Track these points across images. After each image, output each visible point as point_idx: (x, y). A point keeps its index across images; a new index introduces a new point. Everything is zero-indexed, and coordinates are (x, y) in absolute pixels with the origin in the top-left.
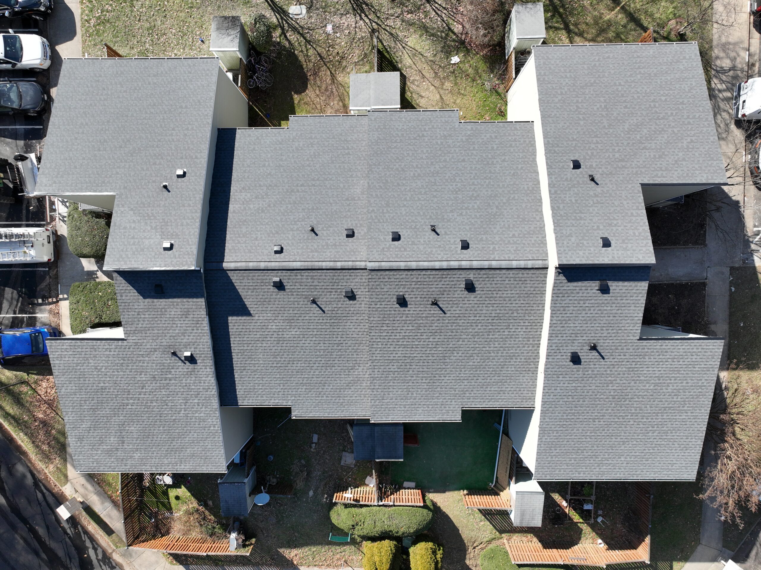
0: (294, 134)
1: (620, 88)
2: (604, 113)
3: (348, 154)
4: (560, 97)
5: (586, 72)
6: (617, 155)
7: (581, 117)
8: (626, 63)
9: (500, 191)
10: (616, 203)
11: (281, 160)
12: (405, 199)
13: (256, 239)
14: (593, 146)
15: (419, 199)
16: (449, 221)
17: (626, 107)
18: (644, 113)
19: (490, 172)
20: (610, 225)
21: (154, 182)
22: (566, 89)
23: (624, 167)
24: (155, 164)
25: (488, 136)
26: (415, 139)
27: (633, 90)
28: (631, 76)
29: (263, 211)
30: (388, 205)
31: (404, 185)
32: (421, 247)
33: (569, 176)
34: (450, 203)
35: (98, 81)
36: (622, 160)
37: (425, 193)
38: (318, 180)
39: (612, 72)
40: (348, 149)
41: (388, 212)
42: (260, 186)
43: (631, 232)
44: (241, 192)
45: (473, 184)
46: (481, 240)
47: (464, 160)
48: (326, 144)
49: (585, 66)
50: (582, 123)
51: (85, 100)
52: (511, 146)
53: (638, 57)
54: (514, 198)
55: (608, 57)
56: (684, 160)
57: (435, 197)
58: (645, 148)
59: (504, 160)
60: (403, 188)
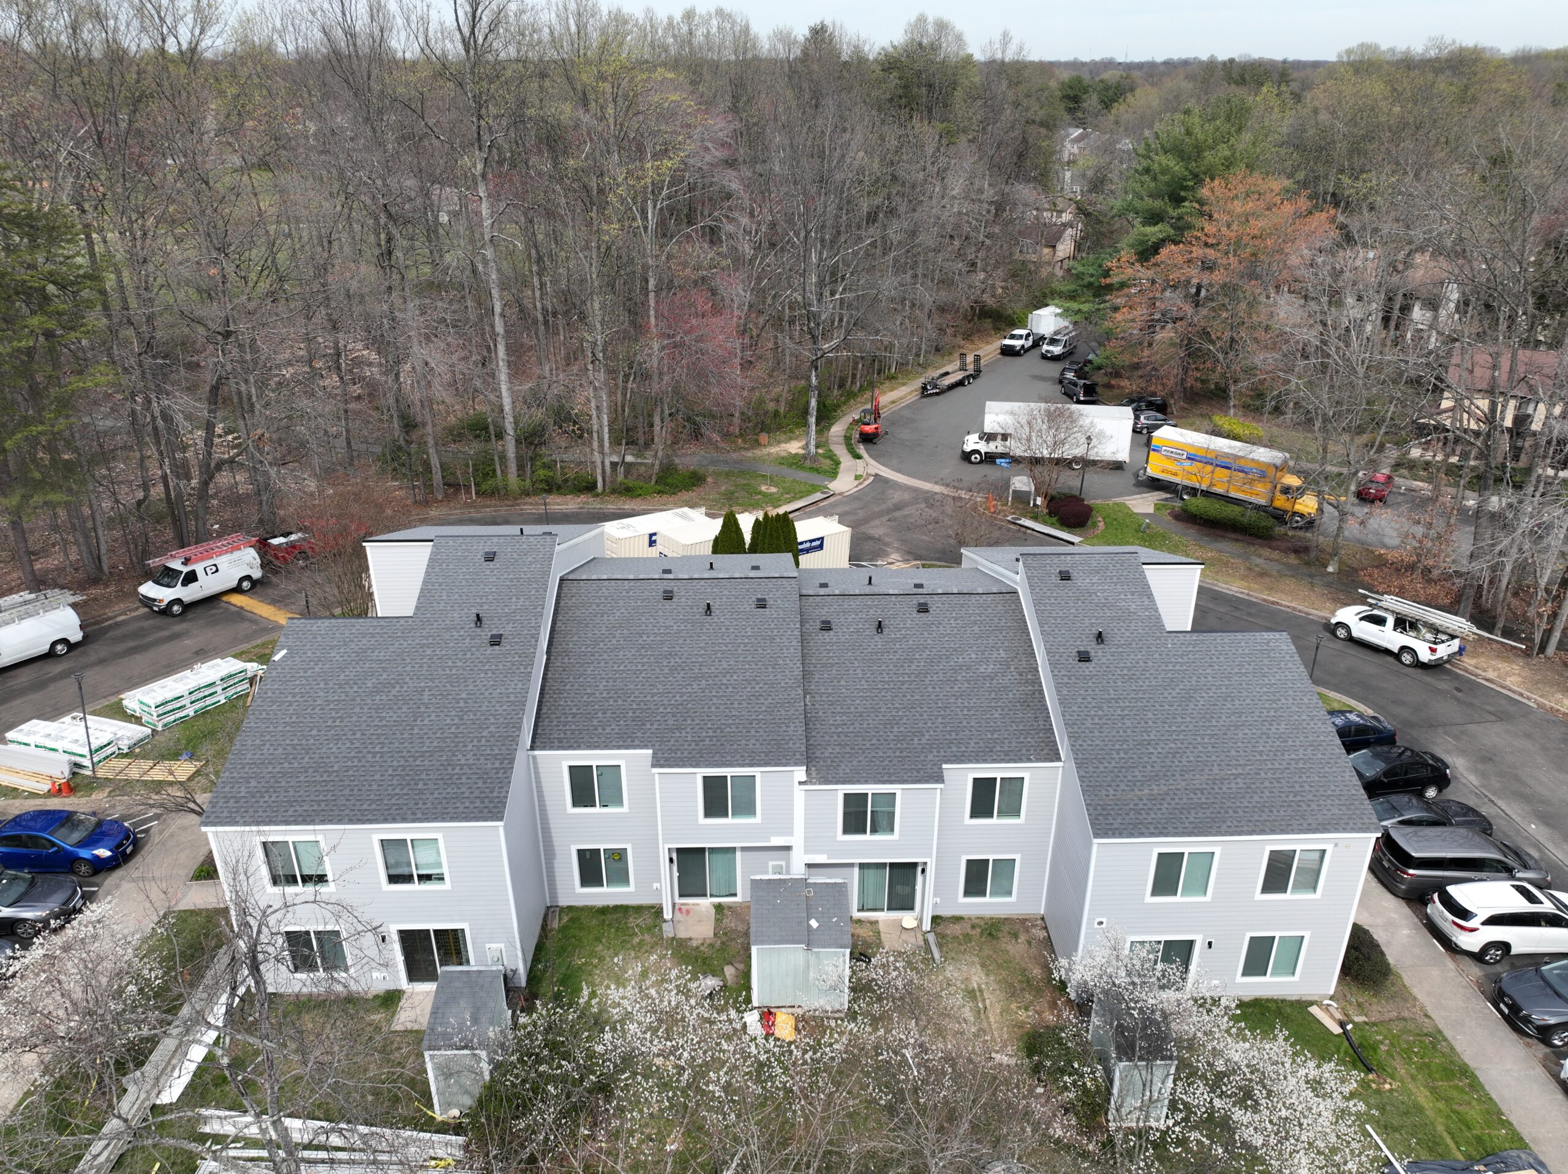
0: (930, 757)
1: (377, 749)
2: (423, 709)
3: (837, 726)
4: (485, 733)
6: (429, 652)
7: (462, 704)
8: (346, 792)
10: (457, 596)
11: (944, 717)
12: (746, 644)
13: (956, 618)
14: (459, 664)
15: (726, 645)
16: (686, 621)
17: (382, 719)
19: (615, 679)
20: (476, 574)
21: (1119, 646)
22: (470, 747)
23: (426, 638)
24: (1129, 668)
25: (608, 730)
26: (729, 725)
27: (358, 745)
28: (349, 768)
30: (772, 639)
31: (749, 663)
32: (726, 592)
33: (509, 627)
34: (681, 642)
36: (423, 646)
37: (716, 652)
38: (880, 690)
39: (377, 776)
40: (838, 734)
41: (771, 630)
42: (968, 681)
43: (451, 567)
44: (995, 674)
45: (643, 664)
46: (643, 601)
47: (653, 695)
48: (874, 741)
49: (420, 786)
52: (574, 715)
54: (588, 646)
56: (332, 647)
57: (703, 648)
59: (590, 695)
60: (749, 658)
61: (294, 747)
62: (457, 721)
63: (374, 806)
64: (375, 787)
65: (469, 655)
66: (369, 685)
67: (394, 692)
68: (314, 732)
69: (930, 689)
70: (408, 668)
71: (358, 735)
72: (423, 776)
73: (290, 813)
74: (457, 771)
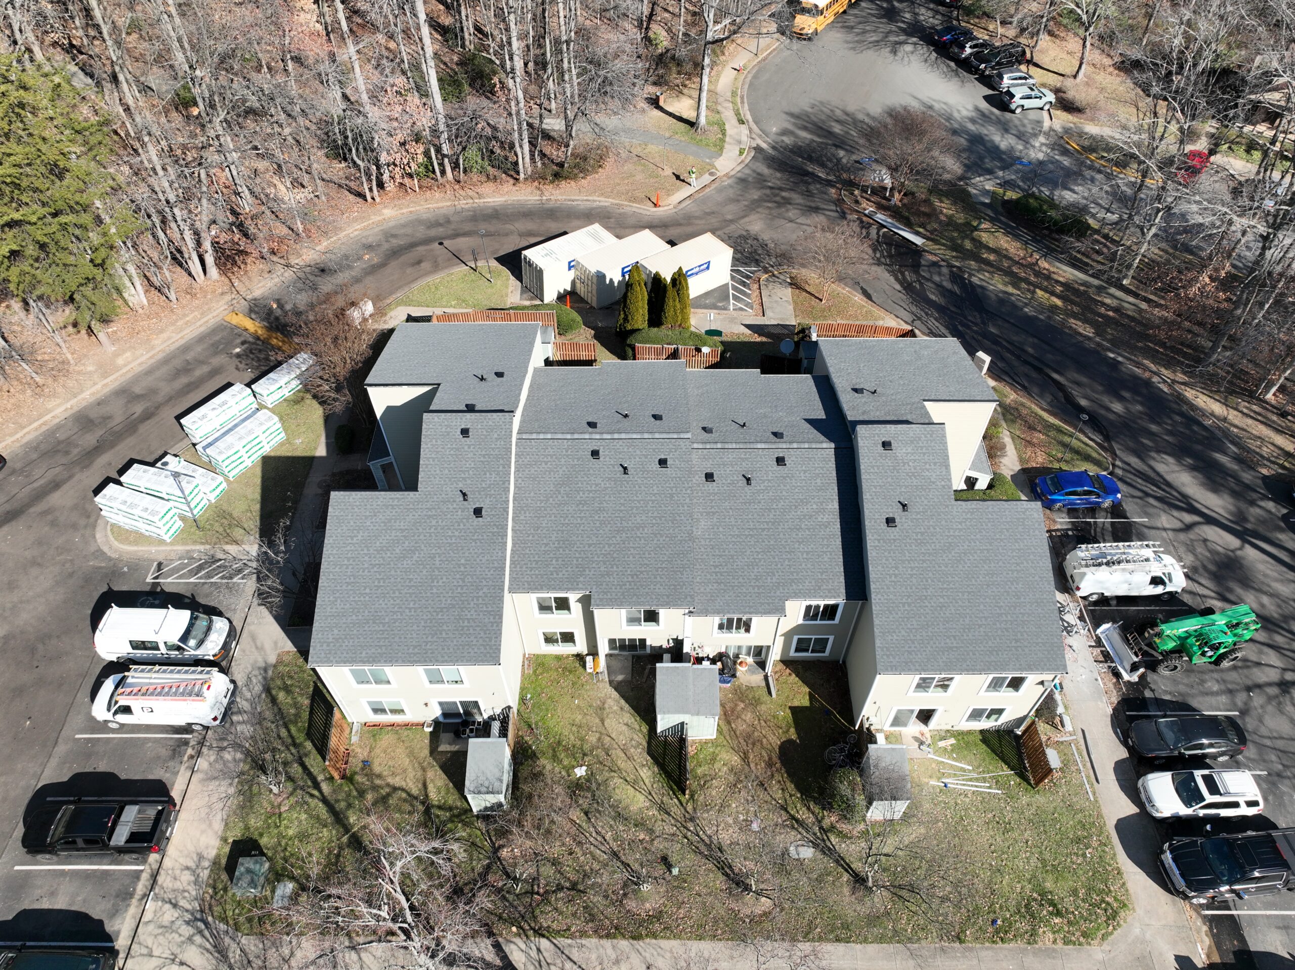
0: (778, 593)
1: (411, 605)
2: (437, 573)
3: (716, 567)
4: (481, 593)
5: (445, 627)
6: (434, 523)
7: (462, 569)
8: (397, 639)
9: (554, 511)
10: (447, 471)
11: (789, 560)
12: (653, 501)
13: (805, 472)
14: (457, 533)
15: (639, 502)
16: (610, 479)
17: (411, 580)
18: (393, 573)
19: (563, 531)
20: (458, 449)
21: (918, 513)
22: (472, 605)
23: (430, 509)
24: (922, 534)
25: (561, 575)
26: (641, 572)
27: (398, 601)
28: (395, 621)
29: (802, 501)
30: (672, 496)
31: (655, 518)
32: (638, 452)
33: (488, 501)
34: (607, 498)
35: (1017, 641)
36: (429, 517)
37: (632, 508)
38: (747, 536)
39: (415, 627)
40: (716, 573)
41: (671, 488)
42: (809, 529)
43: (439, 442)
44: (829, 523)
45: (581, 518)
46: (578, 459)
47: (590, 545)
48: (741, 580)
49: (444, 635)
50: (463, 561)
51: (1023, 614)
52: (537, 562)
53: (380, 647)
54: (541, 501)
55: (415, 647)
56: (366, 517)
57: (623, 504)
58: (403, 530)
59: (546, 545)
60: (656, 514)
61: (356, 602)
62: (461, 583)
64: (414, 635)
66: (397, 551)
73: (364, 655)
74: (466, 623)
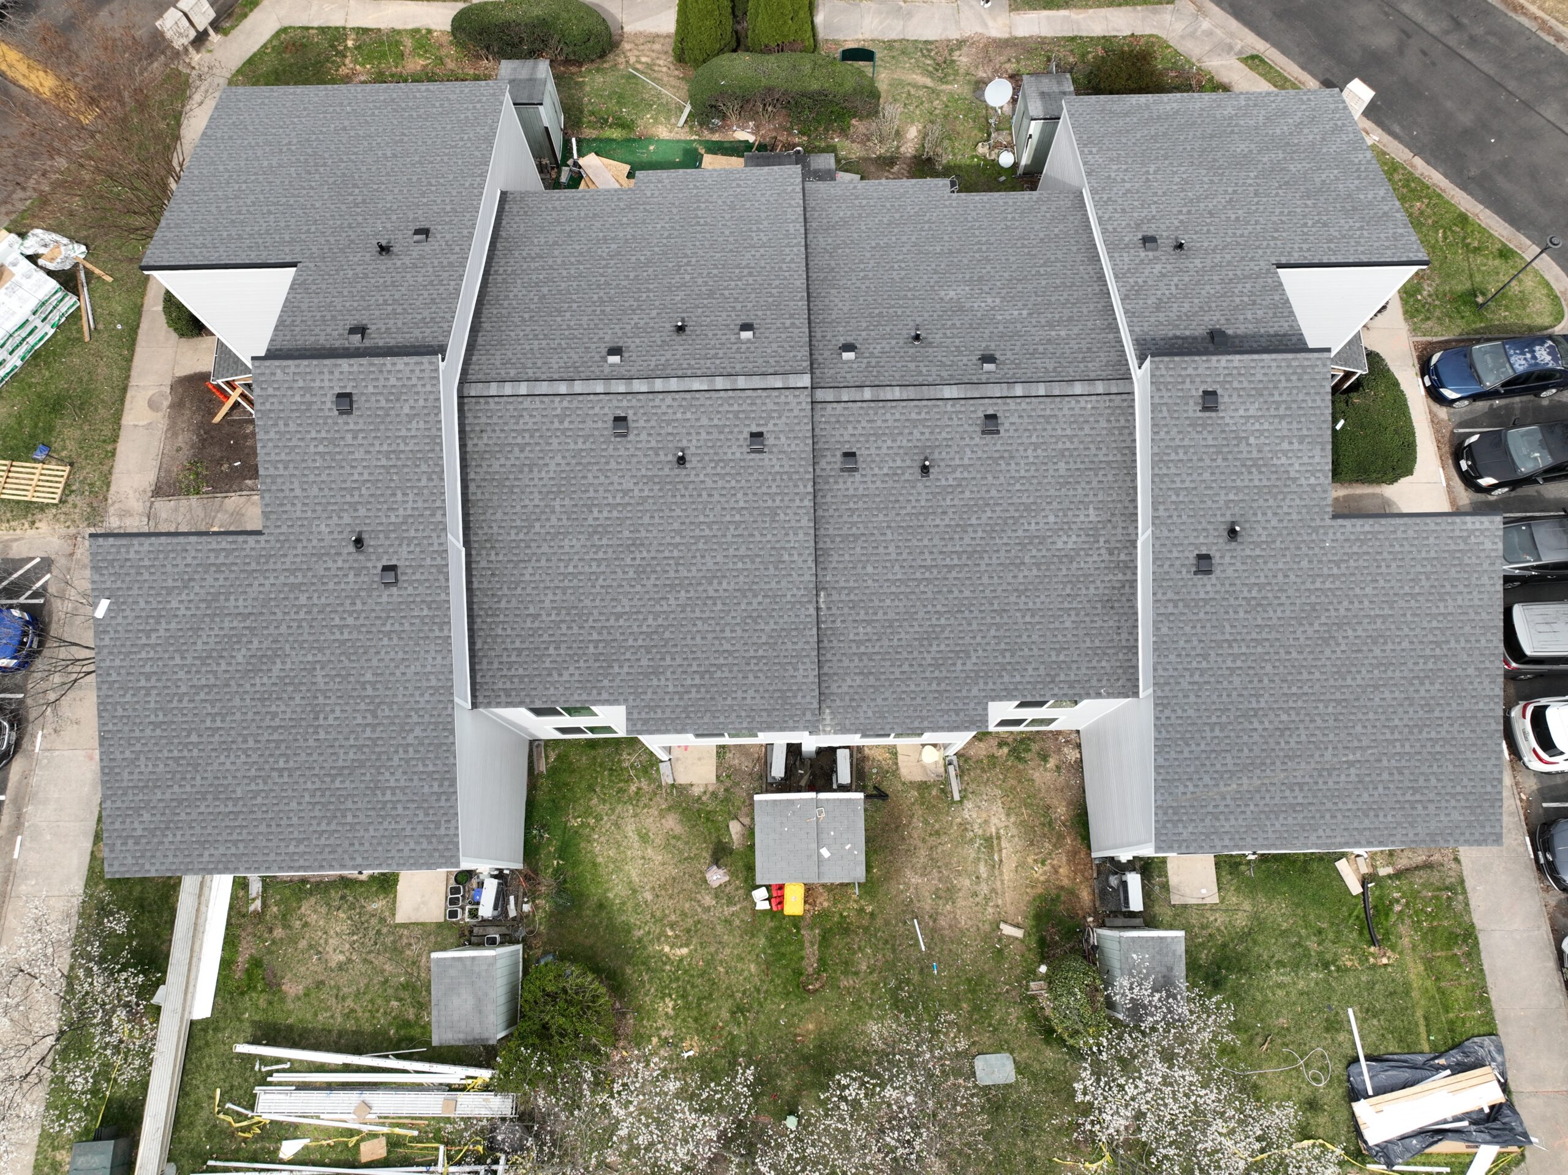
0: (975, 691)
1: (281, 764)
2: (321, 700)
6: (303, 599)
8: (263, 828)
9: (545, 548)
12: (737, 524)
13: (1036, 446)
15: (710, 525)
16: (650, 479)
20: (332, 441)
23: (293, 572)
26: (720, 667)
29: (1027, 508)
30: (774, 512)
31: (742, 558)
32: (704, 421)
33: (406, 553)
34: (646, 520)
36: (293, 587)
37: (698, 538)
38: (919, 582)
40: (859, 656)
41: (772, 496)
42: (1038, 565)
43: (292, 427)
44: (1077, 551)
45: (599, 562)
46: (586, 438)
48: (906, 667)
51: (1435, 741)
52: (520, 651)
54: (518, 529)
61: (176, 760)
62: (370, 720)
63: (302, 848)
64: (295, 820)
65: (359, 606)
66: (240, 659)
67: (276, 671)
68: (194, 738)
69: (985, 580)
70: (283, 629)
71: (251, 743)
72: (349, 804)
73: (206, 858)
74: (388, 797)
